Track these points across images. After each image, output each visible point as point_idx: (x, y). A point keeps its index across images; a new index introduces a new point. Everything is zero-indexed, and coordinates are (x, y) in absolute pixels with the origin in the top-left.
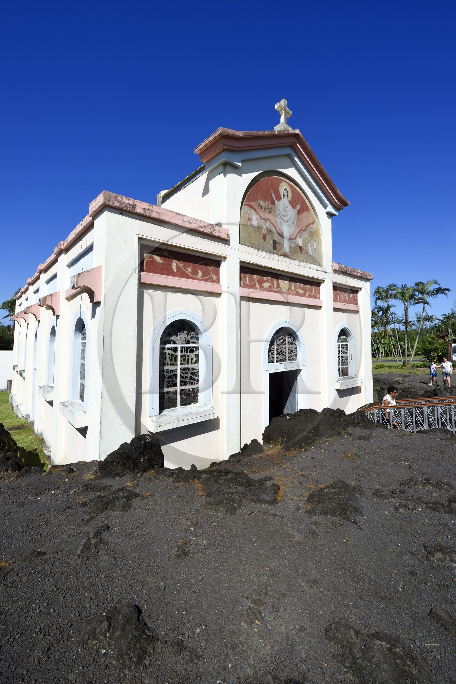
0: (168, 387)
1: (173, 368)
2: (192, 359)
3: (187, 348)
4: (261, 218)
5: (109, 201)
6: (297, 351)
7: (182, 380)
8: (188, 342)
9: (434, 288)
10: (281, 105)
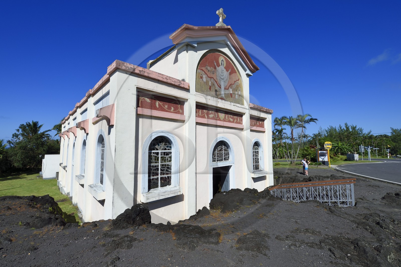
0: (153, 176)
1: (156, 164)
2: (167, 159)
3: (165, 153)
4: (208, 77)
5: (119, 66)
6: (229, 155)
7: (161, 171)
8: (165, 149)
9: (308, 118)
10: (220, 12)
